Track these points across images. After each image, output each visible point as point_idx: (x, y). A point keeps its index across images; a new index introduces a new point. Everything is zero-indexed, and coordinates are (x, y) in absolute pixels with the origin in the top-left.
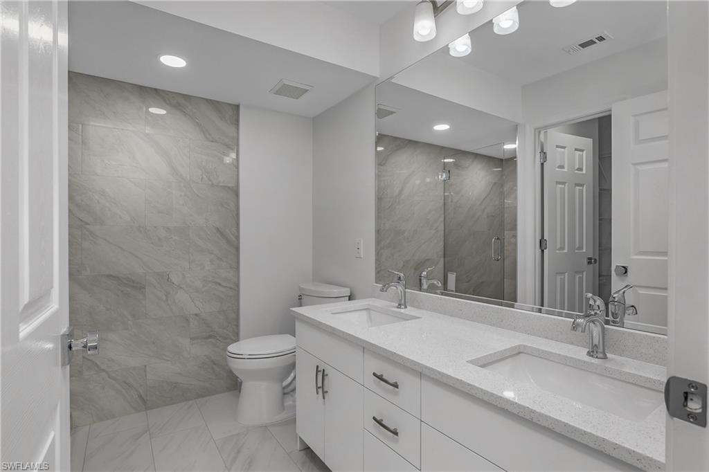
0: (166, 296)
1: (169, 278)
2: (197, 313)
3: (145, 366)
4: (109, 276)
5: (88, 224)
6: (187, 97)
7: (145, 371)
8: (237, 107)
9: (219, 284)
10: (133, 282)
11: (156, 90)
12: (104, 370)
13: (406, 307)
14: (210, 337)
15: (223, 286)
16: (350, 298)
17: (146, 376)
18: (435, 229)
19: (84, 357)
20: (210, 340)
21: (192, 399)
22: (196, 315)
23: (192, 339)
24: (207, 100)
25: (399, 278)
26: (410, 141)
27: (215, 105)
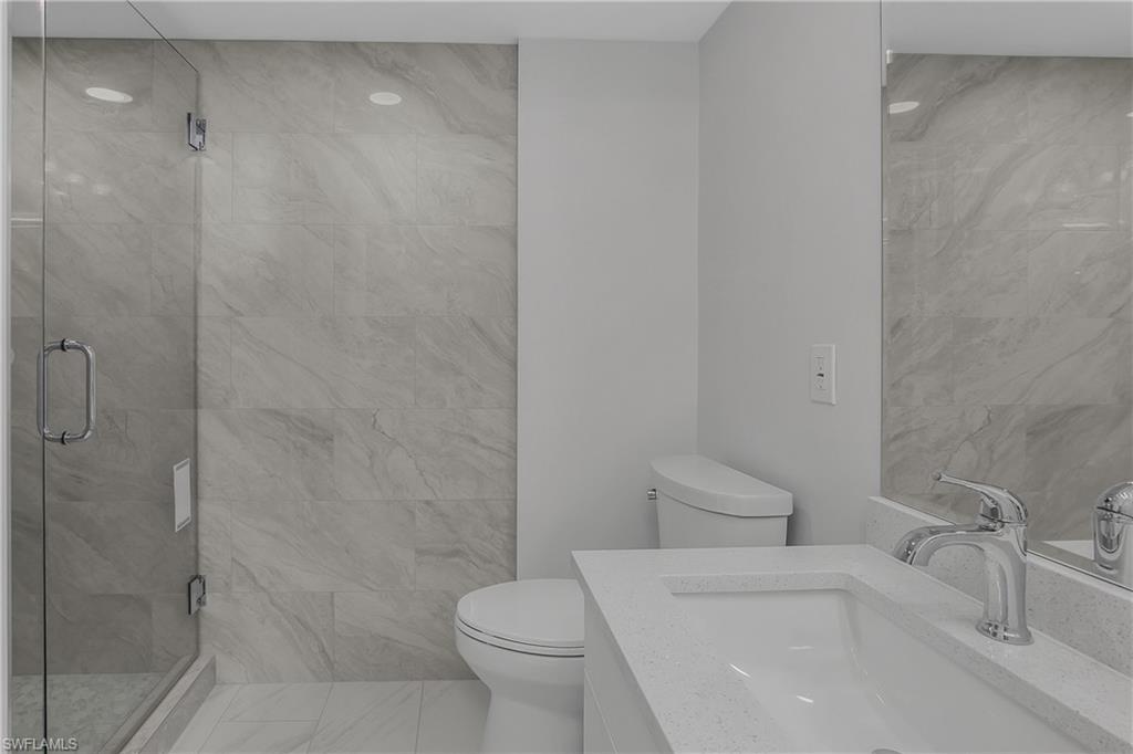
0: (370, 458)
1: (375, 421)
2: (429, 498)
3: (332, 593)
4: (276, 413)
5: (242, 315)
6: (412, 48)
7: (332, 604)
8: (514, 48)
9: (475, 441)
10: (313, 426)
11: (354, 45)
12: (263, 589)
13: (1027, 638)
14: (456, 553)
15: (483, 447)
16: (793, 533)
17: (333, 614)
18: (1112, 315)
19: (233, 560)
20: (457, 560)
21: (417, 679)
22: (428, 503)
23: (420, 552)
24: (449, 45)
25: (994, 514)
26: (1011, 59)
27: (468, 53)
